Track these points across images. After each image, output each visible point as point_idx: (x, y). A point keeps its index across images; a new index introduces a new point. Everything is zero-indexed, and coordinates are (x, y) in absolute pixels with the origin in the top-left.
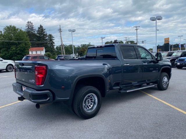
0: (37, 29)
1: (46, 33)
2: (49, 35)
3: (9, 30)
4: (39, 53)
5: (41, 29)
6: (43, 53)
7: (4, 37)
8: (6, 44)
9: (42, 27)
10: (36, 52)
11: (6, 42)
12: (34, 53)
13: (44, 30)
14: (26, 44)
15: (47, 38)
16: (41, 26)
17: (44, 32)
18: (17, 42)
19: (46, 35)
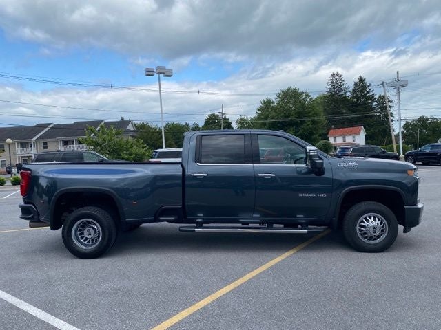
0: (352, 87)
1: (371, 93)
2: (380, 96)
3: (286, 97)
4: (349, 139)
5: (361, 84)
6: (360, 139)
7: (276, 113)
8: (279, 125)
9: (364, 80)
10: (344, 137)
11: (279, 122)
12: (340, 140)
13: (369, 85)
14: (314, 122)
15: (375, 104)
16: (361, 80)
17: (368, 92)
18: (297, 120)
19: (373, 97)
